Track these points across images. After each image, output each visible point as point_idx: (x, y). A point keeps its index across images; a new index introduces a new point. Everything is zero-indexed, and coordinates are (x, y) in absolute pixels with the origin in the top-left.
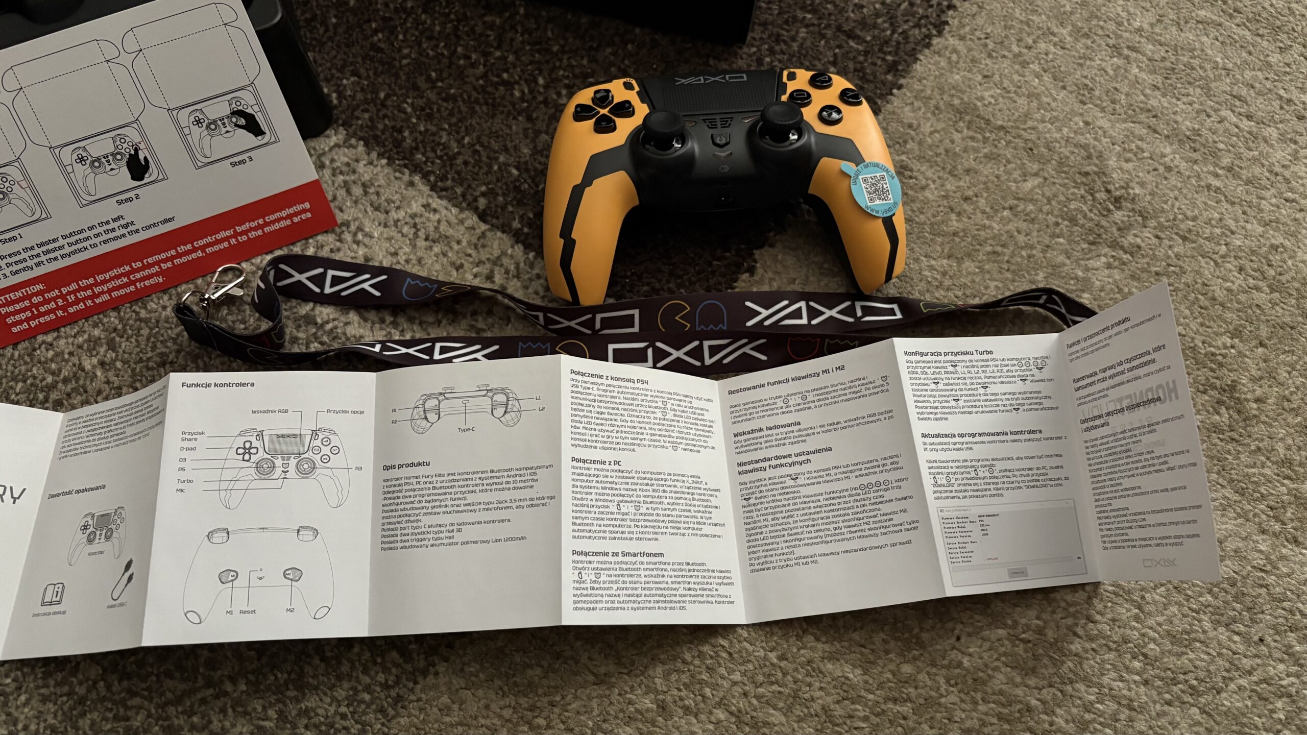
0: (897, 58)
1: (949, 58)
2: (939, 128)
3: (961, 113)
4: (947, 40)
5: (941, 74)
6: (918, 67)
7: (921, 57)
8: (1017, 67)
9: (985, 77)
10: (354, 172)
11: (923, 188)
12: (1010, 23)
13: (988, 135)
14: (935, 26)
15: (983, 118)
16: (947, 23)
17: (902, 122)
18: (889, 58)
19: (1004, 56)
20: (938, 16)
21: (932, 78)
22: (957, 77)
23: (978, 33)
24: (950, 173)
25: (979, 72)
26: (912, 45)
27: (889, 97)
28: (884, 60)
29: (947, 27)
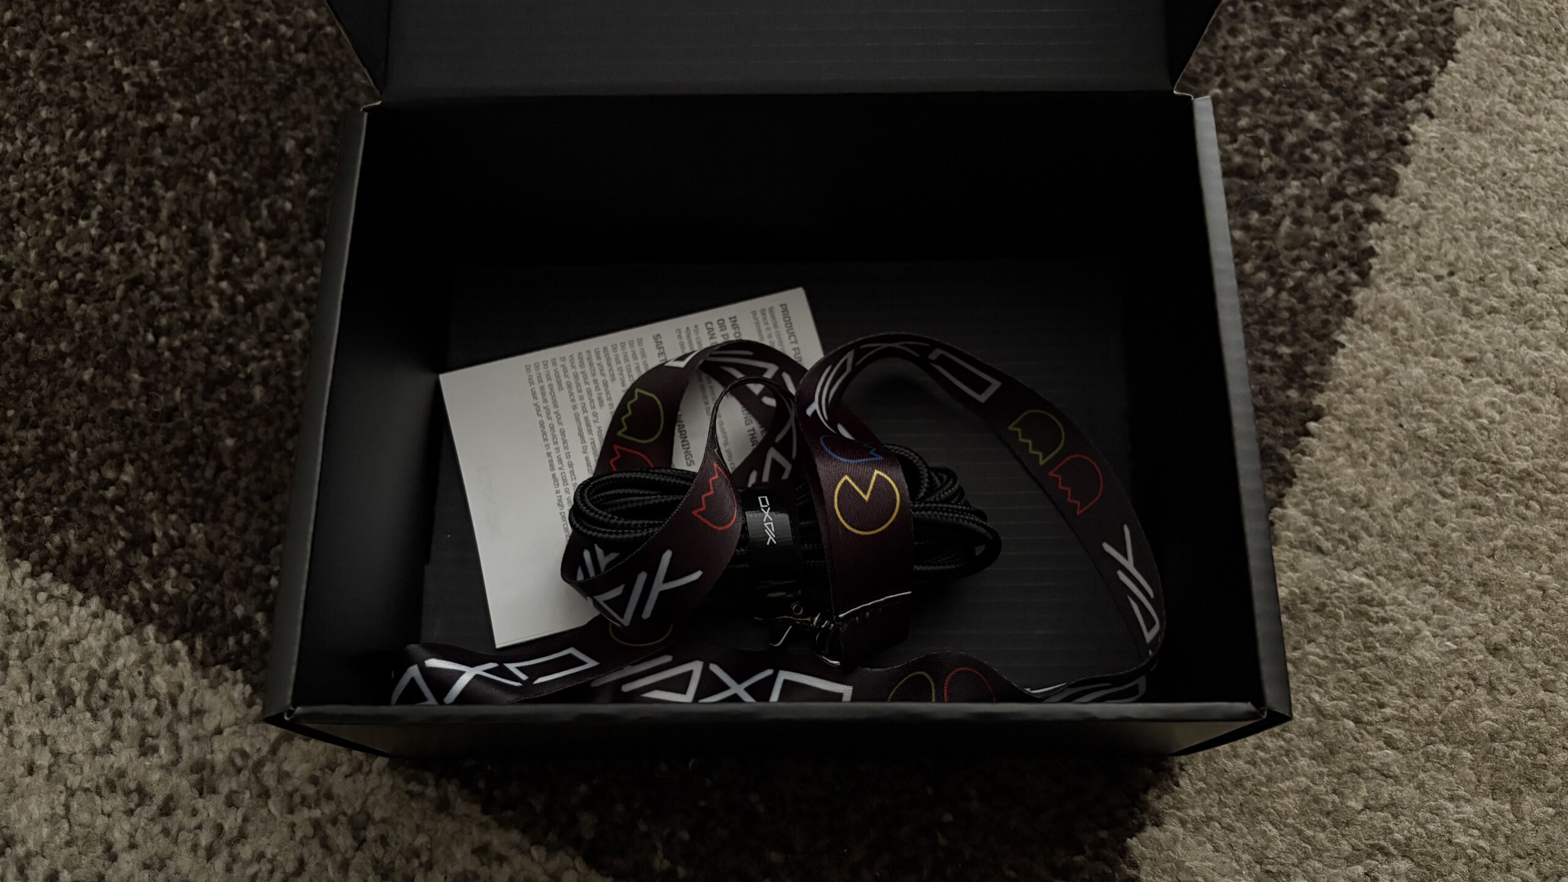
0: (1297, 349)
1: (1394, 332)
2: (1409, 495)
3: (1442, 454)
4: (1380, 291)
5: (1387, 372)
6: (1340, 360)
7: (1342, 338)
8: (1523, 331)
9: (1468, 361)
10: (329, 796)
11: (1410, 639)
12: (1486, 233)
13: (1503, 495)
14: (1352, 265)
15: (1488, 460)
16: (1371, 252)
17: (1338, 494)
18: (1284, 350)
19: (1493, 310)
20: (1353, 239)
21: (1372, 381)
22: (1417, 371)
23: (1433, 266)
24: (1451, 595)
25: (1456, 352)
26: (1318, 315)
27: (1304, 440)
28: (1275, 356)
29: (1373, 261)
